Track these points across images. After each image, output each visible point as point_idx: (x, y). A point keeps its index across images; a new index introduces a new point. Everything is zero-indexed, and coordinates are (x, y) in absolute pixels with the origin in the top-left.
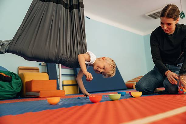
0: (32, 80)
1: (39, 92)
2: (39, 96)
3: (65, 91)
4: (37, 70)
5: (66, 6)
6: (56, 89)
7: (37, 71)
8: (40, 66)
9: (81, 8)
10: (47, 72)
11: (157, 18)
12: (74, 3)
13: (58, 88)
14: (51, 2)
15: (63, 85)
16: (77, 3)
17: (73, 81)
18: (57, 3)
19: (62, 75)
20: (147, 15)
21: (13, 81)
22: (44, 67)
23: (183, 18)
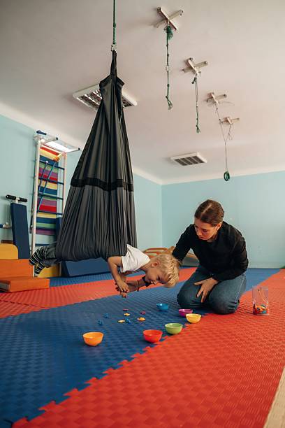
1: (8, 283)
11: (186, 165)
19: (36, 245)
20: (173, 158)
23: (227, 180)
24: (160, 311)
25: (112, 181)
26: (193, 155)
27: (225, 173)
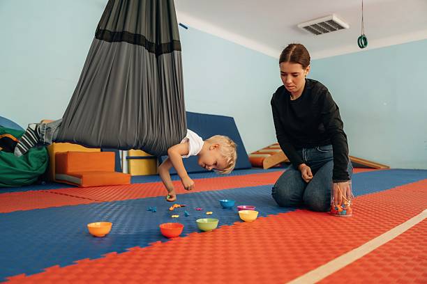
0: (68, 152)
1: (80, 177)
2: (80, 184)
5: (149, 46)
6: (114, 170)
9: (176, 52)
11: (320, 34)
12: (162, 42)
14: (123, 42)
15: (129, 158)
16: (169, 41)
18: (135, 43)
20: (301, 26)
21: (32, 152)
23: (363, 47)
24: (224, 208)
25: (163, 41)
26: (329, 19)
27: (360, 37)
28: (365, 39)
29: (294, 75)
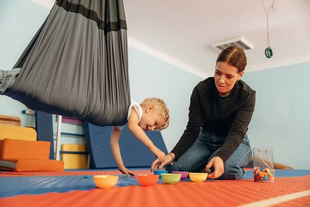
0: (6, 139)
1: (16, 161)
2: (15, 169)
3: (63, 163)
4: (17, 121)
6: (48, 158)
7: (17, 123)
8: (24, 115)
9: (122, 30)
10: (35, 127)
12: (111, 21)
13: (52, 156)
15: (62, 152)
16: (116, 21)
17: (80, 147)
19: (62, 133)
20: (215, 45)
22: (30, 117)
23: (269, 57)
26: (237, 40)
27: (267, 49)
28: (271, 51)
29: (229, 77)
